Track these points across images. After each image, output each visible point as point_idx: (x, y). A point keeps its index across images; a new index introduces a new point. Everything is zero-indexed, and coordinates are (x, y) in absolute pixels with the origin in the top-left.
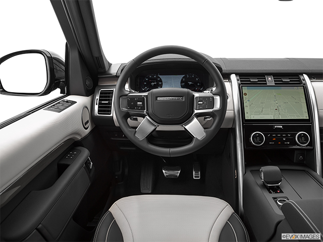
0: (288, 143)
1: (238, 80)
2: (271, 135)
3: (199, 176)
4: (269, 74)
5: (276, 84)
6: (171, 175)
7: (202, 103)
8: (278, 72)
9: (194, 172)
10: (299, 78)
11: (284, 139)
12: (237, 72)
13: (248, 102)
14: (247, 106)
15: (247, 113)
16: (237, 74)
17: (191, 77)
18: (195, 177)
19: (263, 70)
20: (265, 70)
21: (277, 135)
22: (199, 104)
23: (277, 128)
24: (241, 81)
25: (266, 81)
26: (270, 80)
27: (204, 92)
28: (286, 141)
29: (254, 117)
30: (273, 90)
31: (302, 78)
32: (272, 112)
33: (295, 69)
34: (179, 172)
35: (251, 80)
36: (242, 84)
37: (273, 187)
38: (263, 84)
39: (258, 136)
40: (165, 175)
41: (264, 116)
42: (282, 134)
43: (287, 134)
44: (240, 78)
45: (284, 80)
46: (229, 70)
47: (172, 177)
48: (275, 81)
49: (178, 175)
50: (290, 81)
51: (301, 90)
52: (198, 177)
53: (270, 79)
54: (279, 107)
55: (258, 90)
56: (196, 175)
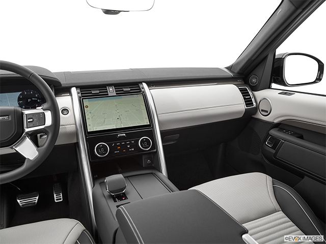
0: (133, 149)
1: (79, 93)
2: (115, 144)
3: (61, 197)
4: (110, 85)
5: (117, 94)
6: (28, 203)
7: (32, 120)
8: (118, 82)
9: (55, 195)
10: (139, 87)
11: (129, 146)
12: (77, 85)
13: (90, 114)
14: (89, 119)
15: (90, 125)
16: (77, 87)
17: (29, 93)
18: (57, 200)
19: (103, 82)
20: (106, 81)
21: (121, 144)
22: (29, 122)
23: (120, 137)
24: (82, 94)
25: (107, 92)
26: (111, 91)
27: (37, 108)
28: (130, 148)
29: (96, 128)
30: (114, 100)
31: (141, 86)
32: (114, 122)
33: (135, 78)
34: (37, 198)
35: (93, 92)
36: (83, 96)
37: (119, 195)
38: (105, 95)
39: (102, 147)
40: (21, 205)
41: (106, 126)
42: (125, 142)
43: (130, 141)
44: (81, 91)
45: (124, 90)
46: (69, 84)
47: (30, 205)
48: (116, 91)
49: (36, 201)
50: (131, 90)
51: (140, 97)
52: (60, 199)
53: (111, 89)
54: (121, 116)
55: (99, 102)
56: (58, 198)
